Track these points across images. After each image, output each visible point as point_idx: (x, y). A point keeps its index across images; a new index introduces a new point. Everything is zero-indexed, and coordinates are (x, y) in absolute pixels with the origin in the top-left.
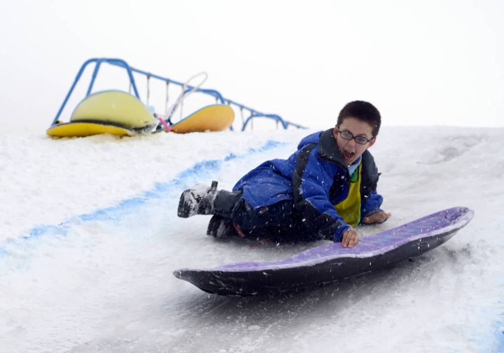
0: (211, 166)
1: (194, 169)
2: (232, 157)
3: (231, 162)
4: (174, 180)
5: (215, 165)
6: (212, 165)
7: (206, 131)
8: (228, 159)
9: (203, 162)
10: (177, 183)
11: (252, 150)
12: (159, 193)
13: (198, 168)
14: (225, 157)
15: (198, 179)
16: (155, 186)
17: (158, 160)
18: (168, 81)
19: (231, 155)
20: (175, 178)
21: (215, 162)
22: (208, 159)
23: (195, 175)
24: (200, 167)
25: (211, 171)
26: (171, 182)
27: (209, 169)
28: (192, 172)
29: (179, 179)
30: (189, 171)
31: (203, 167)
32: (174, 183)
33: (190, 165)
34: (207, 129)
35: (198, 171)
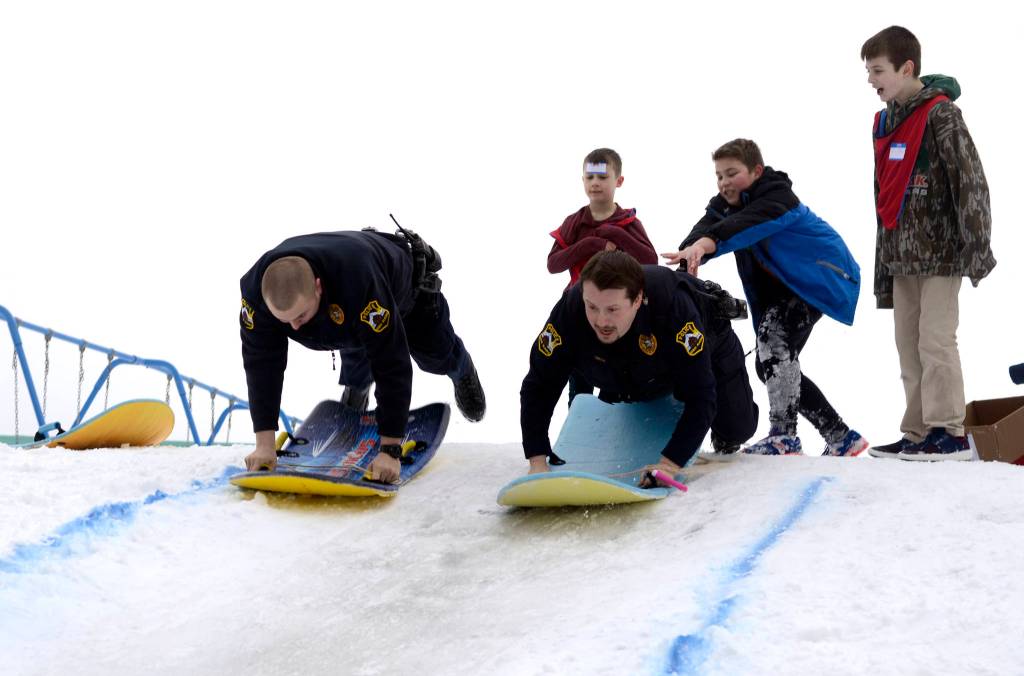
0: (119, 513)
1: (88, 519)
2: (159, 496)
3: (156, 506)
4: (51, 539)
5: (126, 511)
6: (122, 511)
7: (122, 445)
8: (151, 500)
9: (105, 506)
10: (53, 545)
11: (197, 483)
12: (20, 563)
13: (96, 515)
14: (145, 496)
15: (92, 536)
16: (14, 550)
17: (27, 500)
18: (83, 345)
19: (158, 492)
20: (52, 536)
21: (127, 505)
22: (115, 501)
23: (88, 529)
24: (99, 514)
25: (118, 521)
26: (45, 542)
27: (116, 519)
28: (84, 524)
29: (58, 536)
30: (79, 523)
31: (106, 514)
32: (50, 543)
33: (82, 511)
34: (125, 442)
35: (95, 523)
